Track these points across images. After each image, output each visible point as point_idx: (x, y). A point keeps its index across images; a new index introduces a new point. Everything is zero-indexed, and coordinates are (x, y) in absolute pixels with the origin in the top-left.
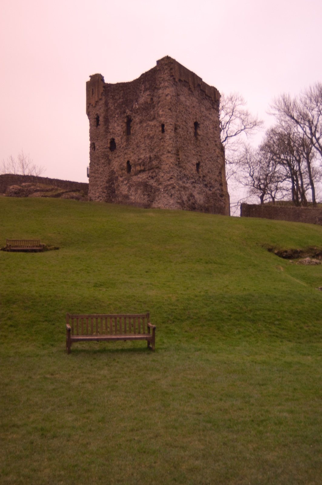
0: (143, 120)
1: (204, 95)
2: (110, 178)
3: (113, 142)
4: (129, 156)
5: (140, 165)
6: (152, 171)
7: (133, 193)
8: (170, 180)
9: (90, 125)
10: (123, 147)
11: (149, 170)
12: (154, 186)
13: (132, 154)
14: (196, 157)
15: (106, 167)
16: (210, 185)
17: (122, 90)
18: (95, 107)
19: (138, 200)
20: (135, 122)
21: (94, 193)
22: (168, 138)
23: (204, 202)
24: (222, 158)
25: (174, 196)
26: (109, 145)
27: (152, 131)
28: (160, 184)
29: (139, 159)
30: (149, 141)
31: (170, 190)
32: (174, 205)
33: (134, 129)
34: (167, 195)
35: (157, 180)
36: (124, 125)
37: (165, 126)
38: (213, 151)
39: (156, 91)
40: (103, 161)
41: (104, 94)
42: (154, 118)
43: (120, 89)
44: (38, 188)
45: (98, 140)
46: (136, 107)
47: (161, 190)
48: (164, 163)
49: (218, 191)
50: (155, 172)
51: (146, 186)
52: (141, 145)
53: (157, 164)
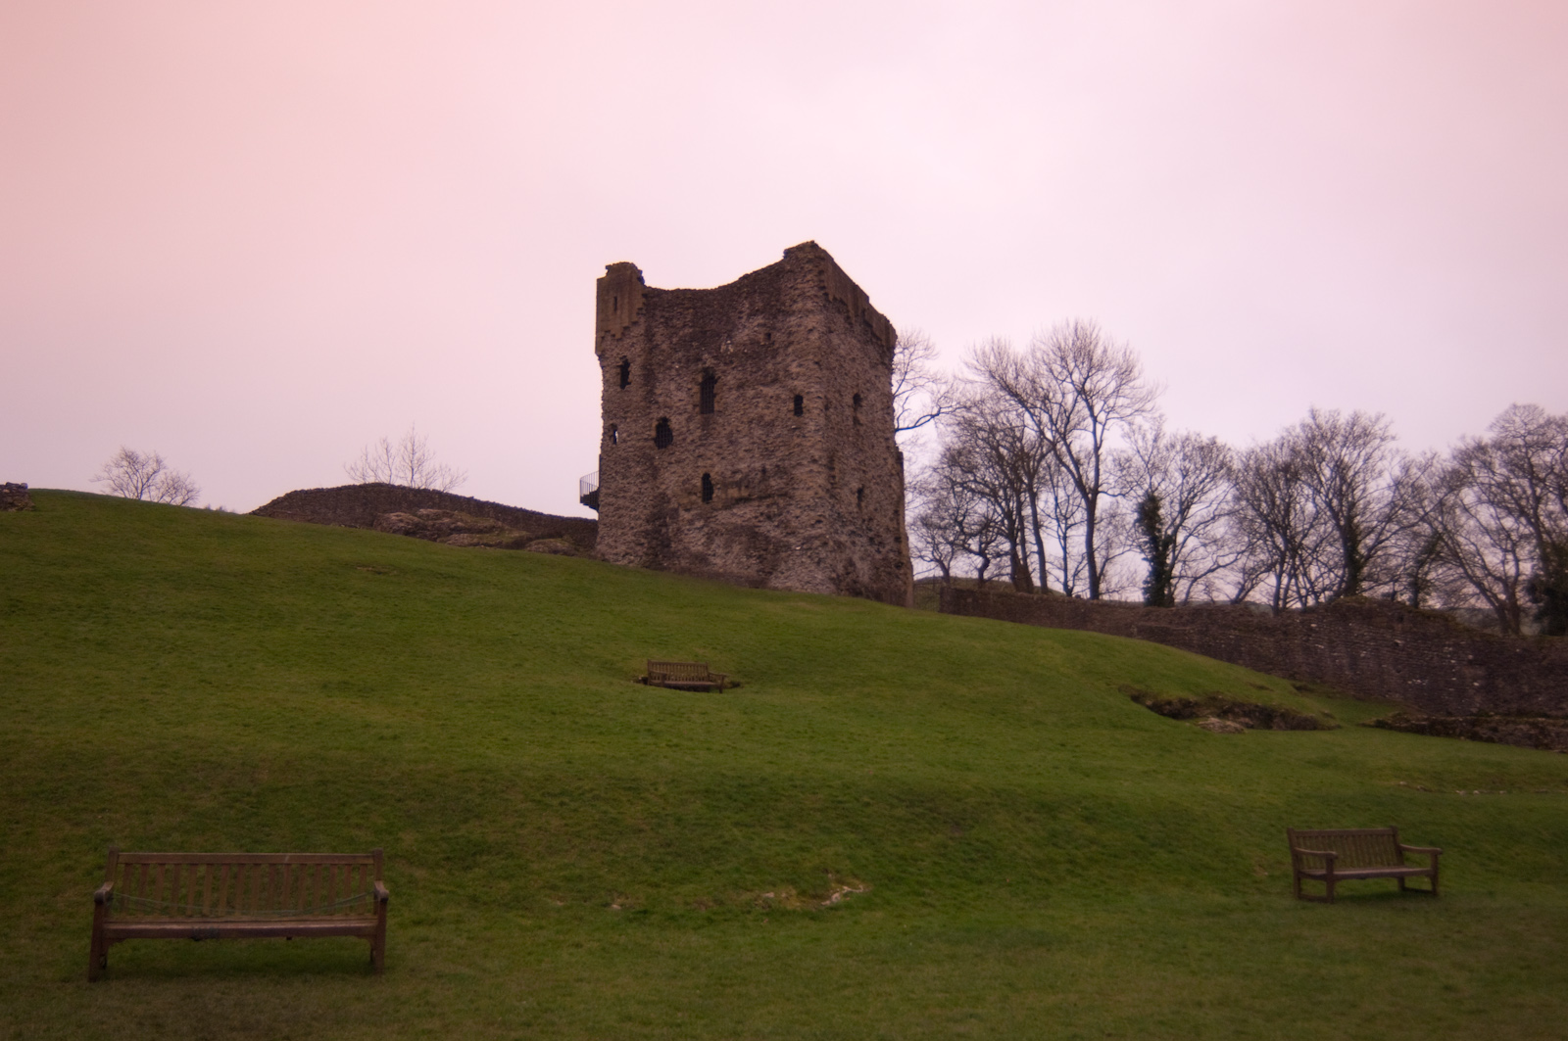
0: (748, 381)
1: (870, 335)
2: (655, 511)
3: (663, 426)
4: (709, 462)
5: (738, 484)
6: (769, 501)
7: (720, 551)
8: (816, 526)
9: (606, 381)
10: (693, 441)
11: (760, 498)
12: (773, 537)
13: (716, 459)
14: (858, 475)
15: (646, 485)
16: (879, 539)
17: (690, 308)
18: (618, 340)
19: (734, 568)
20: (725, 385)
21: (613, 544)
22: (813, 428)
23: (870, 578)
24: (898, 478)
25: (825, 563)
26: (653, 433)
27: (768, 408)
28: (793, 533)
29: (735, 472)
30: (761, 432)
31: (816, 549)
32: (823, 585)
33: (724, 400)
34: (809, 561)
35: (784, 525)
36: (696, 389)
37: (805, 401)
38: (882, 462)
39: (780, 318)
40: (638, 469)
41: (644, 312)
42: (775, 381)
43: (686, 305)
44: (459, 524)
45: (625, 418)
46: (727, 350)
47: (793, 547)
48: (802, 486)
49: (891, 555)
50: (777, 504)
51: (752, 536)
52: (741, 440)
53: (783, 486)
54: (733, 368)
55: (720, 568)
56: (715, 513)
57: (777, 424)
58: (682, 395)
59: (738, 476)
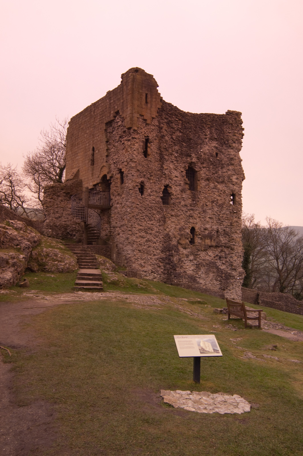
0: (211, 178)
3: (165, 190)
4: (195, 220)
5: (210, 238)
6: (220, 249)
12: (223, 270)
13: (198, 220)
18: (147, 124)
20: (201, 176)
26: (162, 194)
29: (205, 229)
33: (201, 185)
35: (229, 264)
36: (185, 172)
37: (237, 198)
45: (150, 179)
46: (201, 155)
48: (237, 244)
51: (217, 268)
52: (207, 211)
53: (226, 242)
54: (204, 167)
55: (204, 286)
56: (199, 253)
57: (224, 206)
58: (178, 174)
59: (207, 232)
